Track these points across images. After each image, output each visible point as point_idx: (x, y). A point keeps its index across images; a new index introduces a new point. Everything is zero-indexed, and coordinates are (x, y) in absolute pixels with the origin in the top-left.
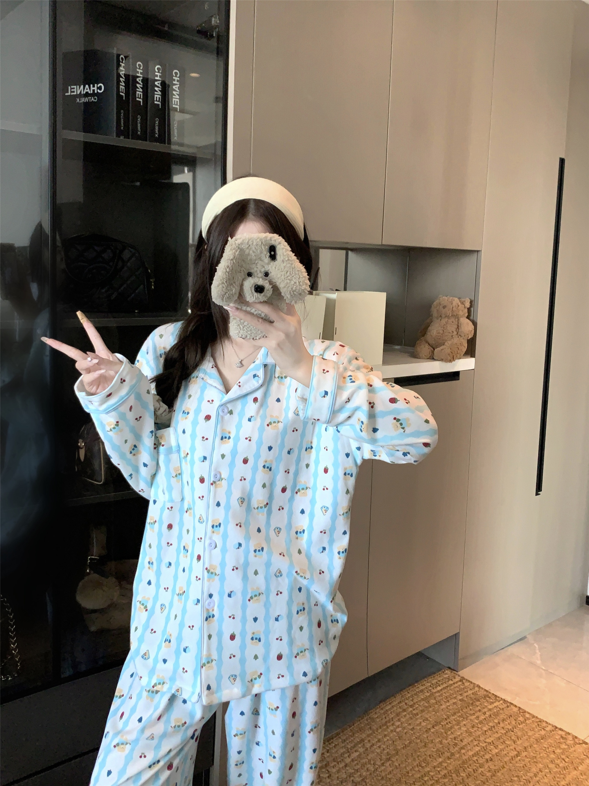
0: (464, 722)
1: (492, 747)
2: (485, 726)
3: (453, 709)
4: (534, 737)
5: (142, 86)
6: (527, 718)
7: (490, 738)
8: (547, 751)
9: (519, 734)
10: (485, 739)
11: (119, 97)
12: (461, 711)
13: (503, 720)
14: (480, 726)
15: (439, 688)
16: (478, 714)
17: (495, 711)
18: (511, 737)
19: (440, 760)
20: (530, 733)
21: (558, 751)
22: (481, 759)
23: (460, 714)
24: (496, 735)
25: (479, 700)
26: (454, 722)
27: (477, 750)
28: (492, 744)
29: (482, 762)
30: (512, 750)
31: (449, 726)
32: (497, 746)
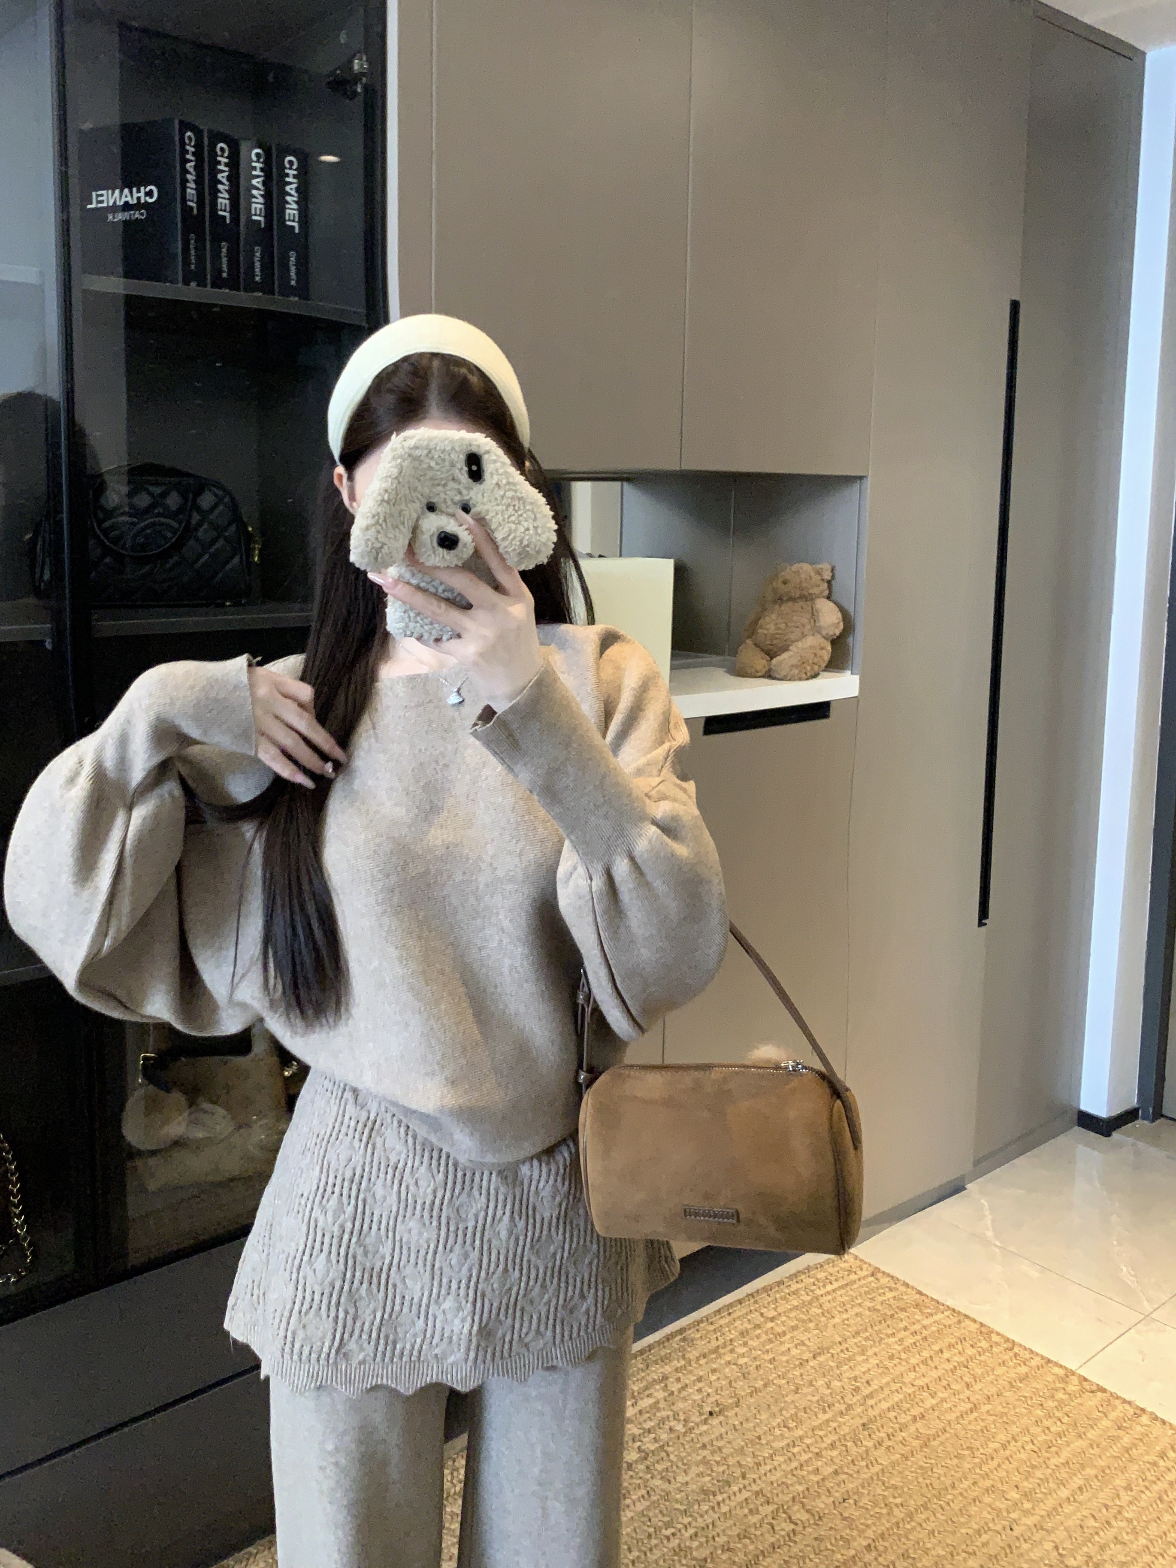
0: (876, 1350)
1: (924, 1394)
2: (914, 1356)
3: (856, 1324)
4: (1005, 1378)
5: (227, 188)
6: (996, 1343)
7: (923, 1378)
8: (1029, 1402)
9: (979, 1371)
10: (915, 1380)
11: (187, 210)
12: (870, 1330)
13: (951, 1346)
14: (904, 1356)
15: (829, 1288)
16: (903, 1334)
17: (934, 1329)
18: (961, 1377)
19: (827, 1416)
20: (1000, 1371)
21: (1051, 1404)
22: (903, 1415)
23: (868, 1334)
24: (935, 1374)
25: (903, 1310)
26: (856, 1350)
27: (896, 1399)
28: (925, 1389)
29: (904, 1421)
30: (963, 1401)
31: (847, 1355)
32: (935, 1393)
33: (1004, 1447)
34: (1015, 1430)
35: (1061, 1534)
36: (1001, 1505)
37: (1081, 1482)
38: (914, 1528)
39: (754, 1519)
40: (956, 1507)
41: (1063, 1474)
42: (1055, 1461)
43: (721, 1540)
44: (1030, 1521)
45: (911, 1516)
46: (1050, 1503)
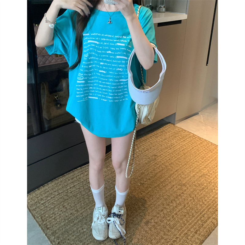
0: (175, 139)
6: (196, 137)
20: (197, 142)
31: (170, 140)
33: (198, 154)
34: (200, 152)
35: (209, 168)
36: (198, 164)
37: (212, 160)
38: (183, 168)
39: (155, 167)
40: (191, 164)
41: (209, 158)
42: (207, 156)
43: (150, 171)
44: (203, 166)
45: (183, 166)
46: (207, 163)
